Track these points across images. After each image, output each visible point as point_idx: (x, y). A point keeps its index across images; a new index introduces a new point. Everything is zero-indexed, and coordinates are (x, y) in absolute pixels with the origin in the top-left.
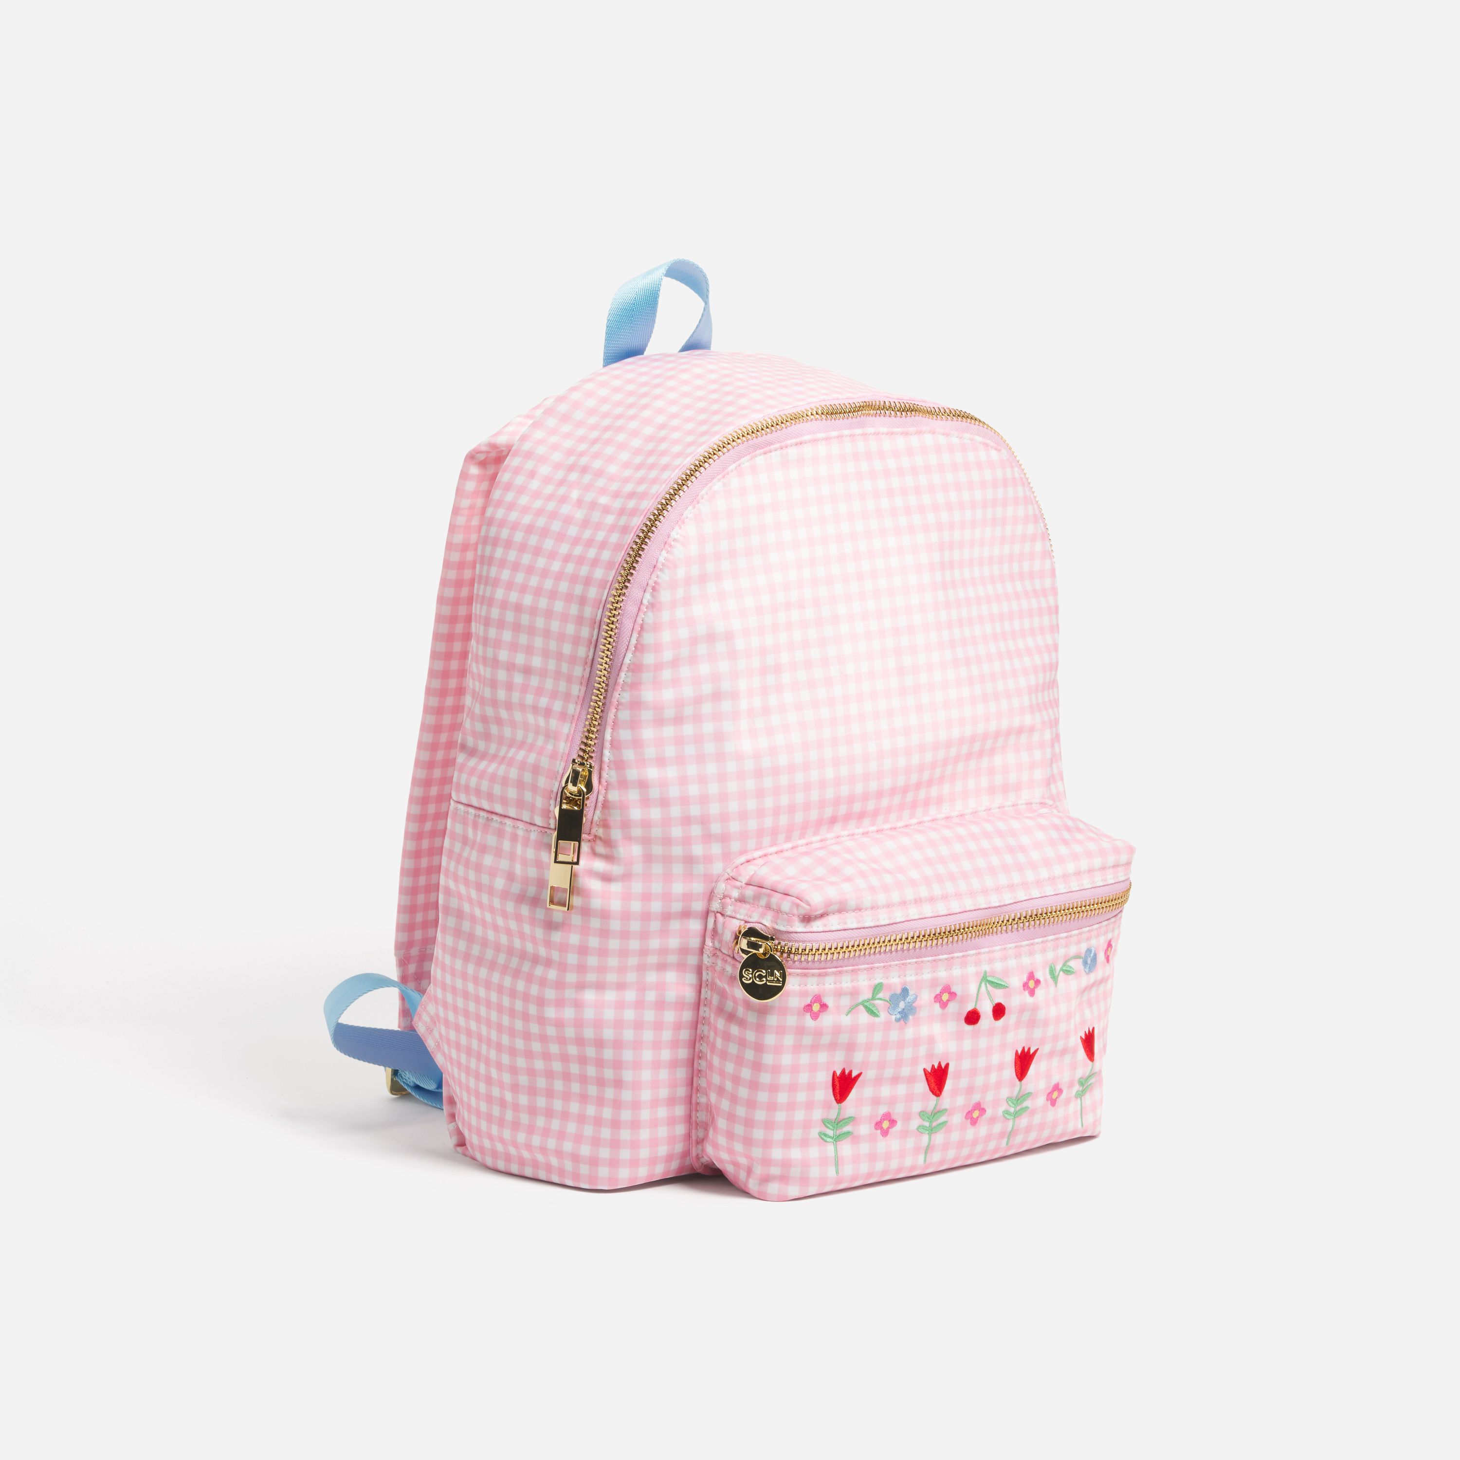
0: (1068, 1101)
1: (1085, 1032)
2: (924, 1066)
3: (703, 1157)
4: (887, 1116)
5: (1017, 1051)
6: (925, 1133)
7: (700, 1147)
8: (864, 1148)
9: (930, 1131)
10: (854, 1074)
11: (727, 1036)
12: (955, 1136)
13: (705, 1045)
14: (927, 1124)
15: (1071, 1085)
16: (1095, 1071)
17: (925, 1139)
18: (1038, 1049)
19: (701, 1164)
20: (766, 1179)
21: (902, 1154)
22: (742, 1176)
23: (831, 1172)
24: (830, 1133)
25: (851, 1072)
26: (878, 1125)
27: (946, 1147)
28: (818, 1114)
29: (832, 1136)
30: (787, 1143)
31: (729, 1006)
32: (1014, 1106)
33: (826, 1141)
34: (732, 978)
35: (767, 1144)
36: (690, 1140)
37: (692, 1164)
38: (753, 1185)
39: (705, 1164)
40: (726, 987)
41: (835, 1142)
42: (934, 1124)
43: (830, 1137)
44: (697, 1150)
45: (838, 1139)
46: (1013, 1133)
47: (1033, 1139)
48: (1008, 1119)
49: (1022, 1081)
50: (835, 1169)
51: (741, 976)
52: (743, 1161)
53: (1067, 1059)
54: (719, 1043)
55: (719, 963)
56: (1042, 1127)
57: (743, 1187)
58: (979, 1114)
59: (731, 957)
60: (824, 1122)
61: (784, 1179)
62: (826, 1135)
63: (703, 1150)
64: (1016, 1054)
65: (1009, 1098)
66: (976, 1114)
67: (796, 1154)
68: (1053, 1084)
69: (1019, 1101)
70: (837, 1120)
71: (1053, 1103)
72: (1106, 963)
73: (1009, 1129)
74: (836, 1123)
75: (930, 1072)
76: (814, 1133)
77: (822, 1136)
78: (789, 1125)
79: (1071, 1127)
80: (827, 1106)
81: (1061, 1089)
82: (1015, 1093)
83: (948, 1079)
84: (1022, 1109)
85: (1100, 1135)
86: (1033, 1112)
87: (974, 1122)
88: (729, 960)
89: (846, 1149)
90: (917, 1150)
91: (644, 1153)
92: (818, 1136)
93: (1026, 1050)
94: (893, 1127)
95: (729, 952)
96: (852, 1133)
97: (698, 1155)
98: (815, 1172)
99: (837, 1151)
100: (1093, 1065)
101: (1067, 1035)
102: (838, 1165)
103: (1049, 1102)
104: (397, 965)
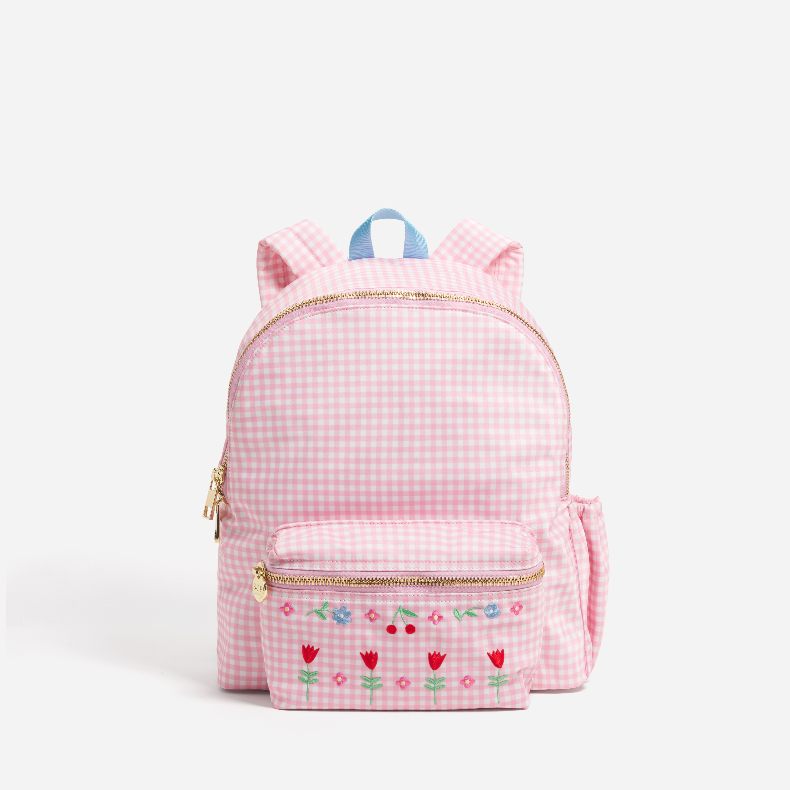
0: (480, 687)
1: (494, 651)
2: (360, 651)
4: (340, 675)
5: (429, 653)
6: (367, 689)
8: (326, 690)
9: (371, 688)
10: (315, 649)
12: (390, 693)
14: (368, 683)
15: (482, 678)
16: (504, 674)
17: (368, 692)
18: (446, 654)
21: (353, 697)
23: (304, 699)
25: (313, 647)
26: (335, 678)
27: (385, 698)
28: (296, 666)
30: (280, 680)
32: (433, 683)
33: (302, 682)
42: (374, 685)
43: (305, 680)
45: (309, 682)
46: (437, 698)
47: (455, 704)
48: (430, 690)
49: (436, 671)
53: (476, 664)
56: (460, 698)
58: (406, 683)
60: (301, 672)
61: (280, 698)
62: (302, 679)
65: (428, 679)
66: (403, 683)
67: (285, 686)
68: (464, 676)
69: (436, 681)
70: (308, 672)
71: (467, 686)
73: (432, 696)
75: (365, 655)
76: (295, 676)
78: (281, 670)
79: (487, 701)
81: (473, 680)
82: (432, 676)
83: (378, 661)
84: (440, 686)
86: (450, 689)
87: (403, 687)
89: (315, 689)
90: (364, 697)
92: (297, 678)
93: (437, 654)
94: (345, 681)
96: (318, 681)
98: (294, 697)
99: (308, 689)
100: (501, 671)
101: (472, 650)
102: (308, 696)
103: (463, 685)
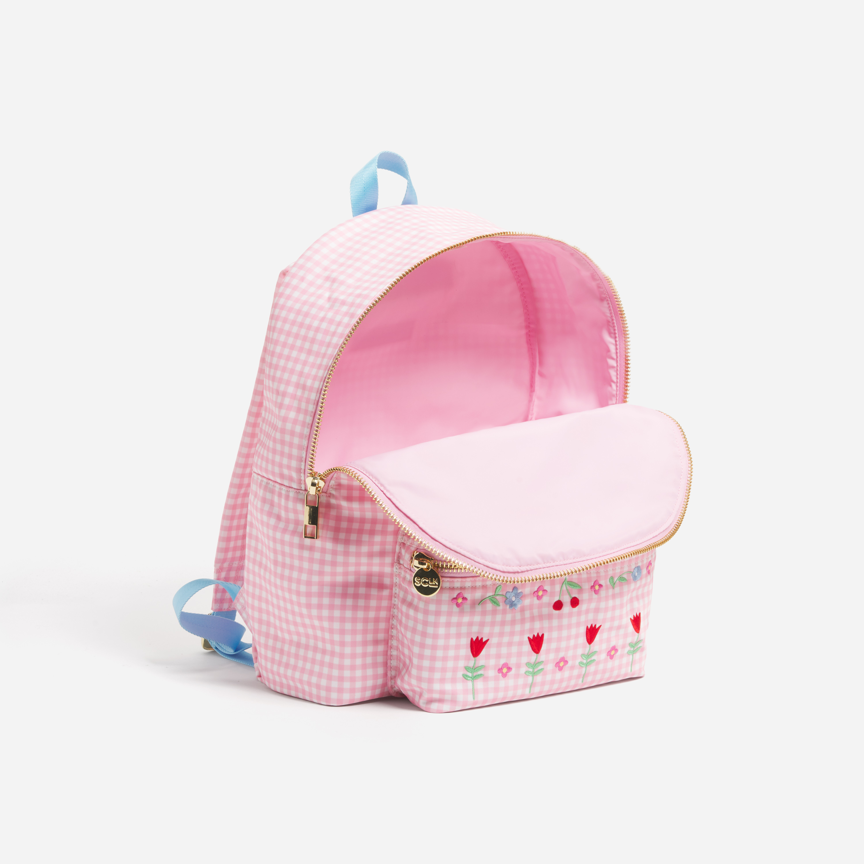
0: (622, 656)
1: (634, 616)
2: (528, 635)
3: (395, 687)
4: (505, 665)
5: (587, 627)
6: (530, 676)
7: (393, 681)
8: (491, 684)
9: (533, 674)
10: (484, 640)
11: (407, 616)
12: (549, 677)
13: (395, 621)
14: (531, 670)
15: (624, 647)
16: (641, 639)
17: (530, 680)
18: (601, 626)
19: (394, 691)
20: (430, 701)
21: (516, 688)
22: (417, 698)
23: (470, 698)
24: (470, 675)
25: (482, 639)
26: (500, 670)
27: (543, 683)
28: (461, 664)
29: (471, 676)
30: (442, 680)
31: (409, 598)
32: (586, 659)
33: (467, 680)
34: (410, 582)
35: (430, 681)
36: (387, 677)
37: (389, 691)
38: (422, 704)
39: (397, 691)
40: (407, 587)
41: (473, 680)
42: (536, 670)
43: (470, 677)
44: (391, 683)
45: (474, 678)
46: (586, 675)
47: (598, 679)
48: (583, 667)
49: (591, 645)
50: (472, 696)
51: (414, 582)
52: (417, 689)
53: (622, 632)
54: (404, 620)
55: (403, 573)
56: (604, 671)
57: (417, 705)
58: (564, 664)
59: (409, 570)
60: (466, 668)
61: (441, 701)
62: (467, 676)
63: (395, 683)
64: (587, 628)
65: (583, 655)
66: (562, 664)
67: (448, 687)
68: (611, 646)
69: (589, 656)
70: (474, 667)
71: (612, 657)
72: (648, 574)
73: (583, 672)
74: (473, 669)
75: (532, 639)
76: (460, 674)
77: (465, 677)
78: (444, 670)
79: (623, 671)
80: (467, 659)
81: (617, 649)
82: (586, 652)
83: (543, 643)
84: (591, 661)
85: (645, 676)
86: (598, 663)
87: (561, 669)
88: (408, 571)
89: (480, 685)
90: (525, 686)
91: (359, 685)
92: (462, 676)
93: (593, 626)
94: (510, 672)
95: (408, 566)
96: (484, 675)
97: (392, 686)
98: (460, 698)
99: (474, 685)
100: (638, 635)
101: (621, 617)
102: (474, 694)
103: (609, 656)
104: (214, 572)
